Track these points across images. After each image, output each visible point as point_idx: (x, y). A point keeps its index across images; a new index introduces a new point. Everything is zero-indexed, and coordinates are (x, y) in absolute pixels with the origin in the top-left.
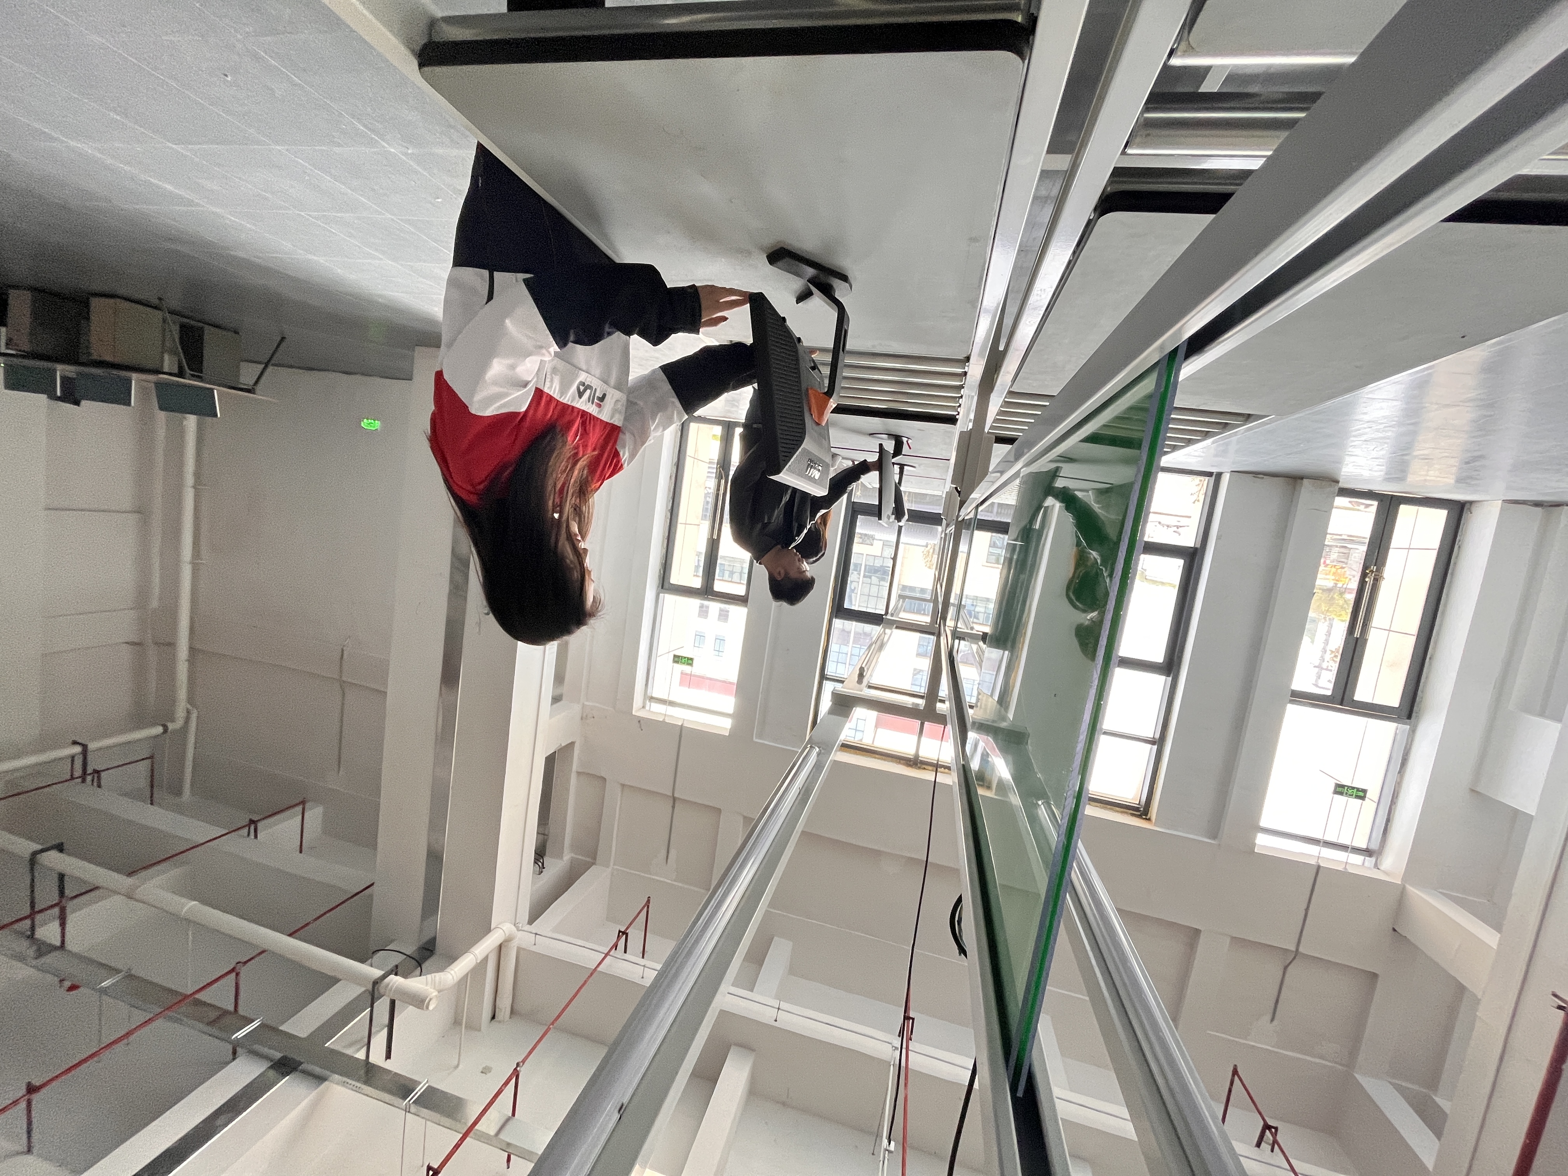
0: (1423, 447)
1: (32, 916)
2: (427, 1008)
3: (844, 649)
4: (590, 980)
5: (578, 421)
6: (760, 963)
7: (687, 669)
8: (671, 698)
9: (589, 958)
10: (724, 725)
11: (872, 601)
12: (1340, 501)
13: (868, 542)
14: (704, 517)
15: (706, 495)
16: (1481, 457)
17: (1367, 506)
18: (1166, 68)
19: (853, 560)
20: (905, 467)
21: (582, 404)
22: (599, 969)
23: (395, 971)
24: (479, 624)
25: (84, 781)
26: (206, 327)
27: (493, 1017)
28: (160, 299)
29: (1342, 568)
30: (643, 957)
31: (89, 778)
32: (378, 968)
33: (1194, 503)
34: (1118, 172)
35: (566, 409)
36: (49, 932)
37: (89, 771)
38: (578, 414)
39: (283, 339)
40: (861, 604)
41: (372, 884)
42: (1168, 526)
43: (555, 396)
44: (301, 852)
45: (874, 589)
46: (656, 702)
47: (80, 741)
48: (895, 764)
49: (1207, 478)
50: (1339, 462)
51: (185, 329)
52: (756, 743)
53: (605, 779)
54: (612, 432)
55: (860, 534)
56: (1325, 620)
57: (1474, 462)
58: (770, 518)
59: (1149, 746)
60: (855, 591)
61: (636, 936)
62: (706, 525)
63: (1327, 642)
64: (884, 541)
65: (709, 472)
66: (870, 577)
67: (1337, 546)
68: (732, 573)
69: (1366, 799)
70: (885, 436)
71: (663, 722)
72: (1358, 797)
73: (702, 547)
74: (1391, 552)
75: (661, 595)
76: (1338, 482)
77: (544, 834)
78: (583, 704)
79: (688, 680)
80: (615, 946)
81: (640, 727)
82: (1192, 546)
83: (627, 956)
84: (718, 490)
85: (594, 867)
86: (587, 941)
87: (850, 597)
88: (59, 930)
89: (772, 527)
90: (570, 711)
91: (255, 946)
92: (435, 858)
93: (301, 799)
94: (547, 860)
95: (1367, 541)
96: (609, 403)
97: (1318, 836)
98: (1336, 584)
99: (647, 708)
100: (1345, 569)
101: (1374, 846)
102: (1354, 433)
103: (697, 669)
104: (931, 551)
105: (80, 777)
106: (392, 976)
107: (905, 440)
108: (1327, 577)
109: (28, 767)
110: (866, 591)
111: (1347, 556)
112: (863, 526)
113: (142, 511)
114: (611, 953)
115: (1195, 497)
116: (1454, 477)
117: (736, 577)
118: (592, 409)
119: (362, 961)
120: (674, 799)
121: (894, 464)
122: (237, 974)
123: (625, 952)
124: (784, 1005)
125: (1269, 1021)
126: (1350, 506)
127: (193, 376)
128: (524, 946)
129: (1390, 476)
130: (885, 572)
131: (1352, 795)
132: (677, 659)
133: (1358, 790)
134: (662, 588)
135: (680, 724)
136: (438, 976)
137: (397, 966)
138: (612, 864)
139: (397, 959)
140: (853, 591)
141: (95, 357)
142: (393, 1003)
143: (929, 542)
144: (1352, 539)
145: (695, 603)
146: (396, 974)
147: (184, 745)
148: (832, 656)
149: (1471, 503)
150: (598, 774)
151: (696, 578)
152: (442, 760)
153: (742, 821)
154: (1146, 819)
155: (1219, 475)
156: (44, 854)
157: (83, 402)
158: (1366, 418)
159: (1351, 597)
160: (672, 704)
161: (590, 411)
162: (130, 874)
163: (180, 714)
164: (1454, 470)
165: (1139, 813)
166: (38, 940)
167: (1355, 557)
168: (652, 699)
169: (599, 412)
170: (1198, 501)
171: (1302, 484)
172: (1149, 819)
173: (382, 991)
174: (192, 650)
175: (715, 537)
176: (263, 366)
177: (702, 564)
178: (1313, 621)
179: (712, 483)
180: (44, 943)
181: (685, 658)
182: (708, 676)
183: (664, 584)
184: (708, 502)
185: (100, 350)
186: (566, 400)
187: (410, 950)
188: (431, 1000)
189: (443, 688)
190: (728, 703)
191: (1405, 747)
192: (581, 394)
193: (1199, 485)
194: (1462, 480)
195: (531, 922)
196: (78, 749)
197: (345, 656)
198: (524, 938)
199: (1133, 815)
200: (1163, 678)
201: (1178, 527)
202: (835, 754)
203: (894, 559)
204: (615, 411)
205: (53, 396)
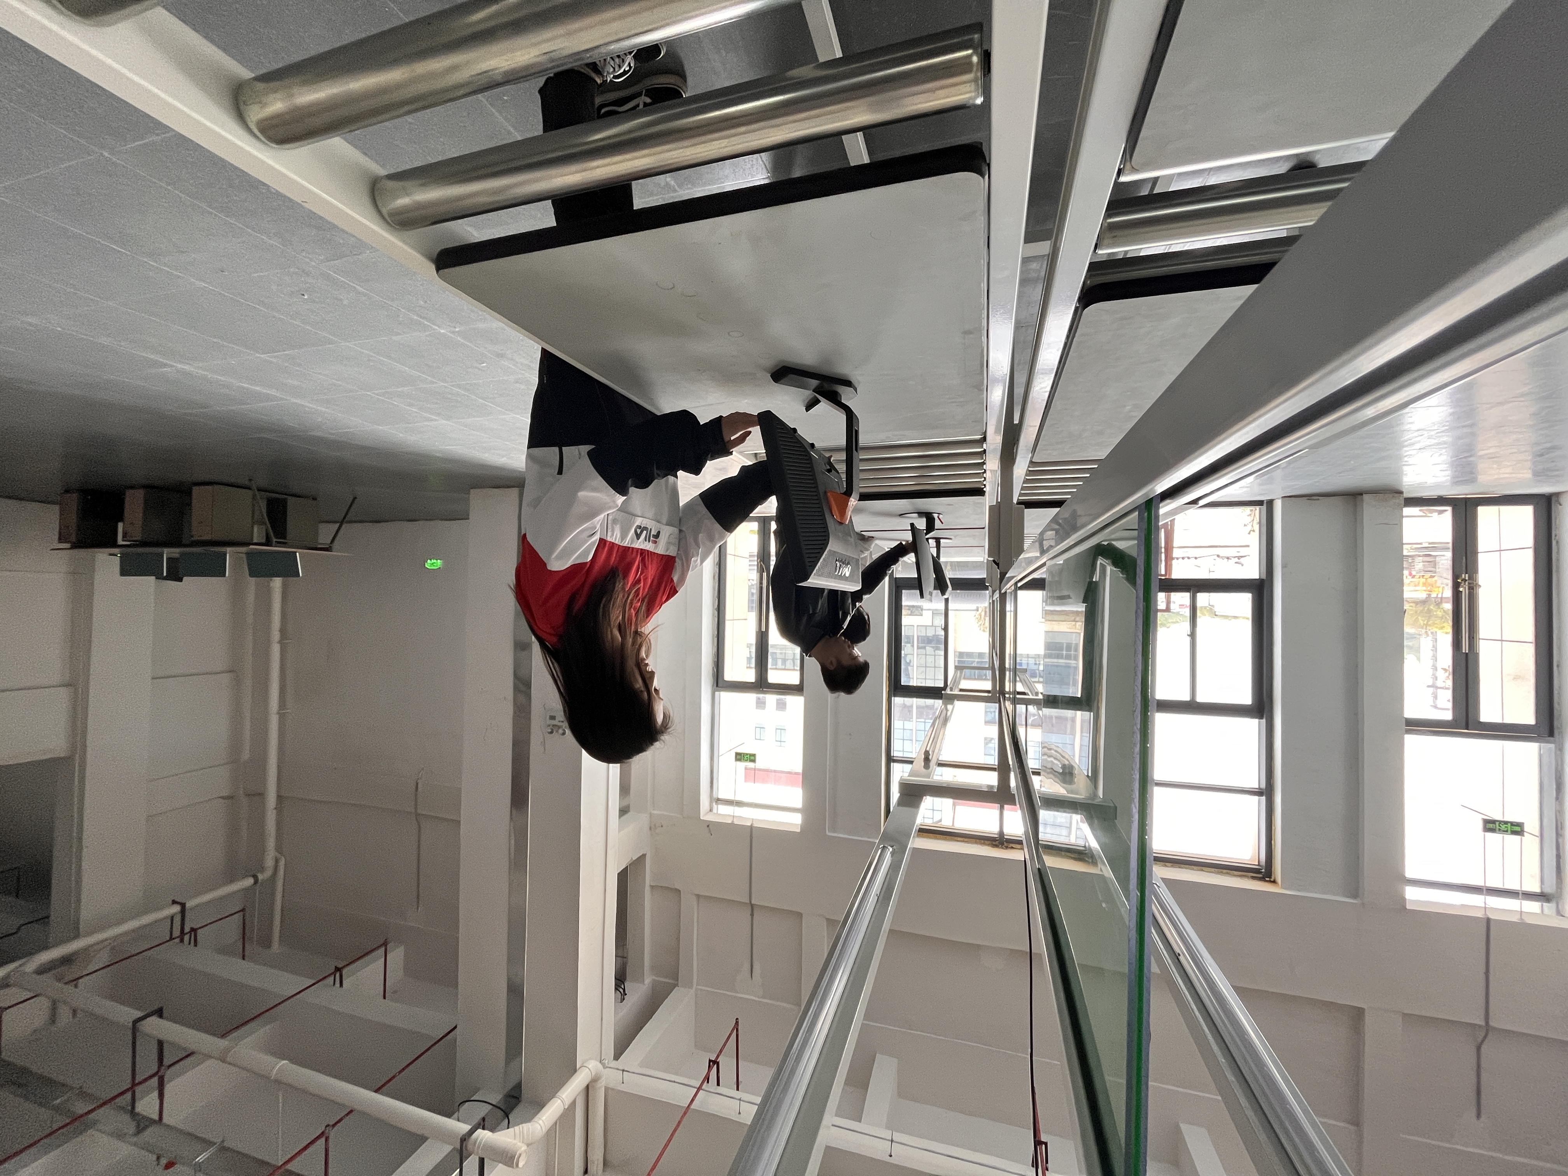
0: (1486, 446)
1: (132, 1088)
2: (517, 1165)
3: (908, 725)
4: (685, 1119)
5: (639, 558)
6: (865, 1086)
7: (751, 765)
8: (738, 798)
9: (680, 1095)
10: (794, 821)
11: (930, 672)
12: (1407, 511)
13: (917, 612)
14: (750, 609)
15: (750, 587)
16: (1554, 448)
17: (1441, 512)
18: (1116, 183)
19: (904, 632)
20: (941, 540)
21: (641, 544)
22: (692, 1107)
23: (482, 1124)
24: (544, 743)
25: (182, 941)
26: (289, 498)
27: (586, 1172)
28: (250, 480)
29: (1432, 577)
30: (738, 1089)
31: (186, 938)
32: (464, 1122)
33: (1249, 533)
34: (1094, 267)
35: (626, 551)
36: (147, 1105)
37: (187, 930)
38: (637, 552)
39: (355, 498)
40: (919, 677)
41: (455, 1027)
42: (1228, 558)
43: (617, 542)
44: (385, 998)
45: (930, 659)
46: (722, 804)
47: (178, 900)
48: (979, 846)
49: (1258, 508)
50: (1399, 473)
51: (271, 503)
52: (829, 836)
53: (680, 891)
54: (667, 564)
55: (907, 606)
56: (1428, 635)
57: (1547, 453)
58: (815, 608)
59: (1256, 798)
60: (911, 664)
61: (727, 1063)
62: (753, 617)
63: (1435, 658)
64: (933, 610)
65: (750, 565)
66: (924, 648)
67: (1419, 556)
68: (784, 661)
69: (1525, 833)
70: (916, 515)
71: (732, 824)
72: (1514, 833)
73: (752, 639)
74: (1481, 557)
75: (717, 693)
76: (1401, 493)
77: (623, 957)
78: (650, 813)
79: (753, 776)
80: (707, 1078)
81: (710, 831)
82: (1258, 577)
83: (720, 1089)
84: (761, 583)
85: (677, 988)
86: (676, 1074)
87: (907, 670)
88: (158, 1102)
89: (817, 618)
90: (639, 821)
91: (342, 1106)
92: (515, 991)
93: (382, 941)
94: (628, 985)
95: (1450, 545)
96: (663, 540)
97: (1479, 882)
98: (1429, 595)
99: (715, 811)
100: (1436, 578)
101: (1550, 889)
102: (1406, 443)
103: (760, 763)
104: (983, 614)
105: (178, 937)
106: (479, 1131)
107: (936, 516)
108: (1417, 588)
109: (133, 931)
110: (923, 661)
111: (1434, 564)
112: (909, 599)
113: (234, 671)
114: (704, 1087)
115: (1249, 528)
116: (1530, 471)
117: (789, 665)
118: (649, 546)
119: (449, 1115)
120: (752, 906)
121: (927, 539)
122: (327, 1140)
123: (718, 1084)
124: (897, 1137)
125: (1475, 1118)
126: (1421, 514)
127: (278, 542)
128: (611, 1086)
129: (1457, 480)
130: (938, 642)
131: (1507, 831)
132: (739, 757)
133: (1513, 824)
134: (717, 686)
135: (749, 824)
136: (525, 1127)
137: (484, 1119)
138: (695, 986)
139: (485, 1109)
140: (908, 664)
141: (195, 538)
142: (482, 1161)
143: (979, 605)
144: (1434, 547)
145: (751, 698)
146: (483, 1129)
147: (273, 894)
148: (896, 734)
149: (1557, 495)
150: (673, 887)
151: (749, 670)
152: (516, 888)
153: (825, 924)
154: (1270, 881)
155: (1270, 503)
156: (144, 1022)
157: (185, 579)
158: (1413, 427)
159: (1448, 606)
160: (739, 804)
161: (647, 548)
162: (223, 1036)
163: (269, 863)
164: (1529, 464)
165: (1261, 876)
166: (138, 1114)
167: (1443, 564)
168: (718, 801)
169: (656, 548)
170: (1254, 531)
171: (1362, 500)
172: (1274, 882)
173: (470, 1147)
174: (280, 798)
175: (764, 629)
176: (338, 524)
177: (754, 655)
178: (1412, 637)
179: (754, 576)
180: (144, 1117)
181: (747, 754)
182: (773, 768)
183: (719, 682)
184: (753, 594)
185: (199, 532)
186: (626, 543)
187: (496, 1098)
188: (520, 1155)
189: (514, 812)
190: (795, 796)
191: (1556, 768)
192: (638, 536)
193: (1250, 515)
194: (1539, 474)
195: (617, 1057)
196: (177, 909)
197: (420, 789)
198: (611, 1077)
199: (1253, 878)
200: (1256, 721)
201: (1239, 558)
202: (913, 842)
203: (946, 629)
204: (669, 543)
205: (159, 577)
